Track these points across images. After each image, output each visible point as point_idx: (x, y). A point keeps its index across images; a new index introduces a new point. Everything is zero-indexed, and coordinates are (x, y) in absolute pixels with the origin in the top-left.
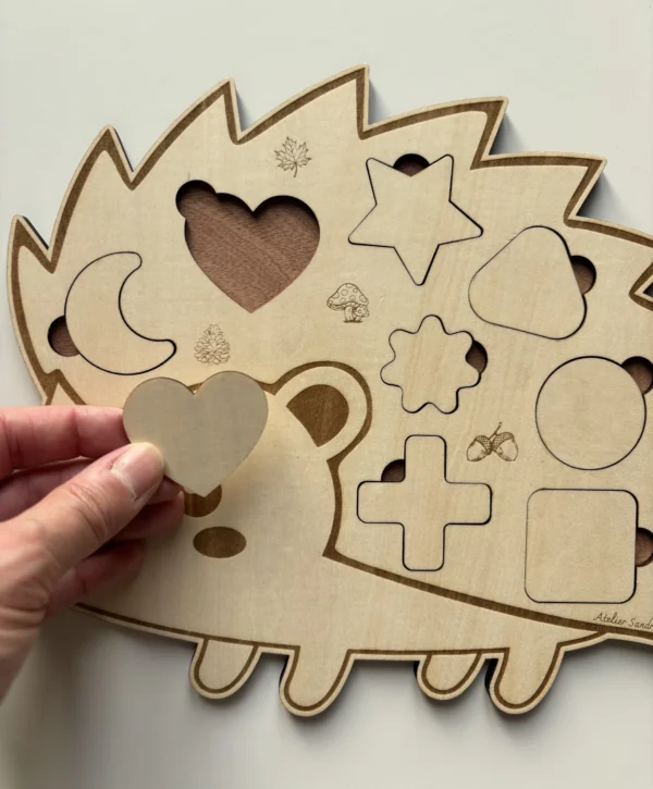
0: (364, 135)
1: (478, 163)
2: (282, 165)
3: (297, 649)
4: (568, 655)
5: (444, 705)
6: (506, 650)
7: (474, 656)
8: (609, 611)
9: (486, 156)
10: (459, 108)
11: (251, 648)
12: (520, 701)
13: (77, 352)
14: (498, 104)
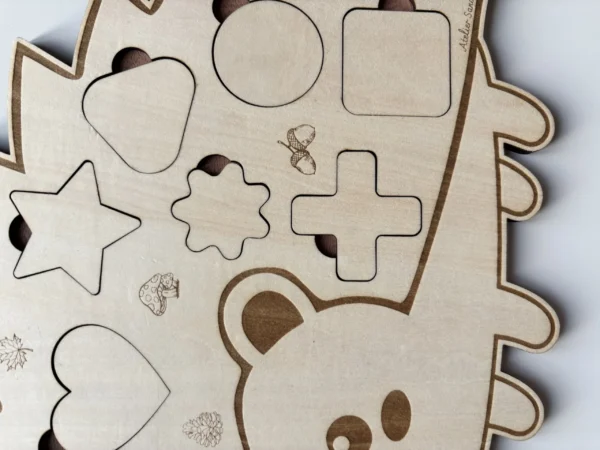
1: (18, 166)
3: (497, 337)
4: (499, 77)
5: (547, 192)
6: (496, 135)
7: (501, 166)
8: (457, 36)
9: (11, 158)
11: (496, 382)
12: (543, 123)
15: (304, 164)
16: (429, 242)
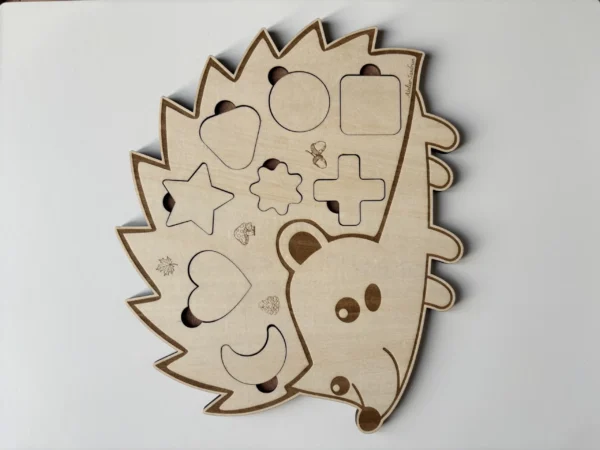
0: (154, 228)
1: (166, 166)
2: (172, 272)
3: (428, 255)
4: (428, 111)
5: (456, 176)
6: (427, 144)
7: (430, 161)
8: (404, 89)
9: (163, 162)
10: (137, 177)
11: (428, 279)
12: (453, 137)
13: (275, 378)
14: (134, 156)
15: (320, 163)
16: (389, 203)
